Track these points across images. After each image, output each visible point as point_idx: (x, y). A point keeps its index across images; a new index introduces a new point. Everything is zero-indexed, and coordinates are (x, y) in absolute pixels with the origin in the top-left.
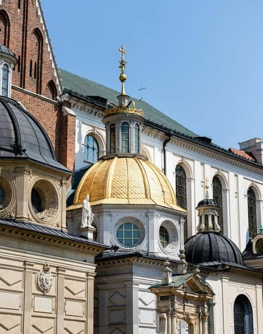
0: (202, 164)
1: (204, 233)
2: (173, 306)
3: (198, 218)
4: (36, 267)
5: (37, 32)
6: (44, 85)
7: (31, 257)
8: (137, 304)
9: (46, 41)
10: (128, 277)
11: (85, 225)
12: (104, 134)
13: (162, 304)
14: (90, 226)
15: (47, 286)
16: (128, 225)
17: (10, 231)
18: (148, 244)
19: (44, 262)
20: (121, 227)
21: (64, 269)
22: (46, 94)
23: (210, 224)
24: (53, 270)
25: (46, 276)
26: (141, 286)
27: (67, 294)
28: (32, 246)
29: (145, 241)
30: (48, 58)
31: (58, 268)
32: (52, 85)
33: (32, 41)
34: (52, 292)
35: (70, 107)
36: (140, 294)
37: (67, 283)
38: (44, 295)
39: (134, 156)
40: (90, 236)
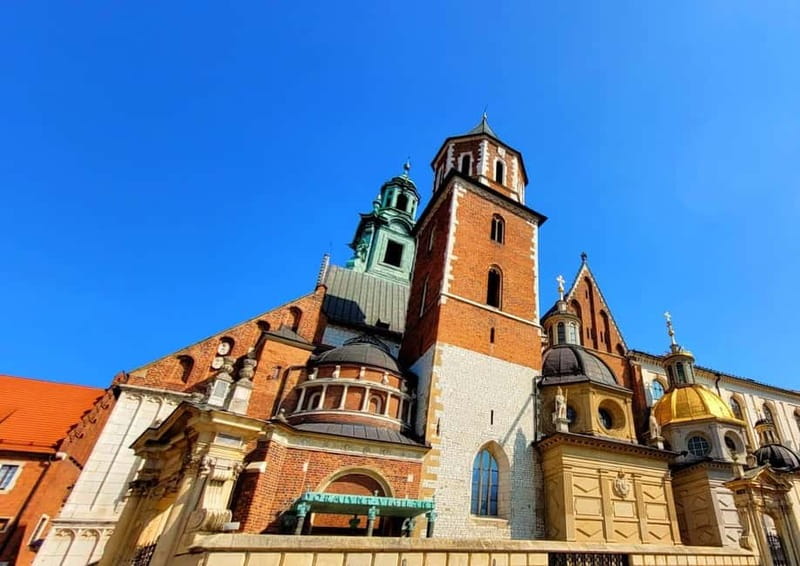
0: (751, 396)
1: (766, 447)
2: (751, 499)
3: (758, 436)
4: (610, 473)
5: (603, 313)
6: (613, 347)
7: (604, 465)
8: (718, 507)
9: (610, 317)
10: (703, 481)
11: (654, 436)
12: (666, 378)
13: (739, 499)
14: (659, 437)
15: (624, 492)
16: (696, 439)
17: (580, 442)
18: (717, 453)
19: (618, 469)
20: (690, 441)
21: (640, 475)
22: (615, 353)
23: (769, 438)
24: (628, 476)
25: (621, 482)
26: (718, 489)
27: (646, 498)
28: (603, 455)
29: (714, 450)
30: (613, 329)
31: (633, 475)
32: (619, 347)
33: (599, 320)
34: (630, 496)
35: (635, 360)
36: (719, 496)
37: (644, 488)
38: (623, 500)
39: (691, 386)
40: (661, 446)
